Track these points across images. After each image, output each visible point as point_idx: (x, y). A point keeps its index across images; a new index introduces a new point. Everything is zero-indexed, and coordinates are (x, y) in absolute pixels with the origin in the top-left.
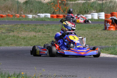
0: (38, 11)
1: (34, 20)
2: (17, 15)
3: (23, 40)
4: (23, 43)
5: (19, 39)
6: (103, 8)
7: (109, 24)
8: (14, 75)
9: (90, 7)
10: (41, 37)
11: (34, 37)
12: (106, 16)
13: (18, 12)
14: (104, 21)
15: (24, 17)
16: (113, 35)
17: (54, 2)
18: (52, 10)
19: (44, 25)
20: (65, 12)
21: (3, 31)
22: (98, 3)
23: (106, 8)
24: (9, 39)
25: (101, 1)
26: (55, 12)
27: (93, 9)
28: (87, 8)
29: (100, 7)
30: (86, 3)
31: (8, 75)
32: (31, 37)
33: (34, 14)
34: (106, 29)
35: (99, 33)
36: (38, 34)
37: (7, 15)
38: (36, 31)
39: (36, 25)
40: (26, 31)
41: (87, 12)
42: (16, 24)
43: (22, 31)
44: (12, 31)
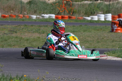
0: (42, 11)
1: (37, 21)
2: (21, 15)
3: (26, 42)
4: (26, 44)
5: (22, 40)
6: (110, 10)
7: (116, 26)
8: (16, 78)
9: (97, 8)
10: (45, 39)
11: (38, 39)
12: (113, 18)
13: (21, 12)
14: (111, 23)
15: (27, 18)
16: (120, 38)
17: (59, 2)
18: (57, 11)
19: (48, 26)
20: (70, 13)
21: (6, 32)
22: (105, 4)
23: (113, 10)
24: (12, 41)
25: (108, 2)
26: (60, 13)
27: (100, 10)
28: (93, 9)
29: (107, 8)
30: (92, 3)
31: (10, 78)
32: (34, 39)
33: (38, 15)
34: (112, 30)
35: (106, 35)
36: (42, 36)
37: (9, 15)
38: (40, 33)
39: (39, 26)
40: (29, 32)
41: (93, 13)
42: (19, 25)
43: (25, 32)
44: (15, 32)
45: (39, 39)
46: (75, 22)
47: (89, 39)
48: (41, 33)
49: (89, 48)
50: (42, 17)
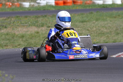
1: (32, 10)
2: (8, 3)
3: (21, 39)
4: (22, 43)
5: (15, 38)
11: (36, 34)
15: (17, 6)
19: (48, 16)
24: (2, 39)
32: (32, 34)
33: (32, 1)
36: (42, 30)
39: (36, 17)
40: (24, 26)
42: (8, 17)
43: (18, 26)
44: (5, 27)
45: (38, 34)
46: (83, 8)
47: (105, 30)
48: (40, 26)
49: (107, 42)
50: (38, 4)
